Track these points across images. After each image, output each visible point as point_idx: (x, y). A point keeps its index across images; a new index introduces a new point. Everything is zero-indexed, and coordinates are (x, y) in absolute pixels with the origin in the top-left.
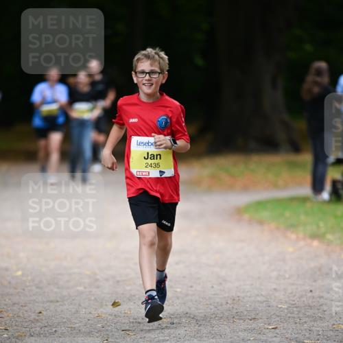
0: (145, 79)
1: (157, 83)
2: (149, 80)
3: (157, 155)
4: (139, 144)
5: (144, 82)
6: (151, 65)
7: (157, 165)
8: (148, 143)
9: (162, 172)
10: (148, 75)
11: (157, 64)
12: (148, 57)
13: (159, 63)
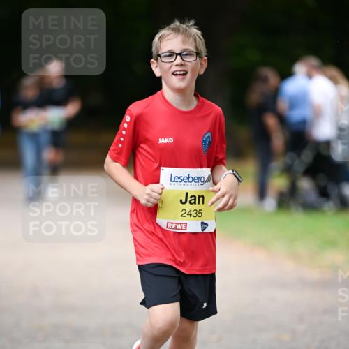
0: (175, 63)
1: (193, 70)
2: (182, 65)
3: (199, 197)
4: (174, 180)
5: (174, 69)
6: (184, 43)
7: (199, 214)
8: (188, 179)
9: (204, 225)
10: (179, 57)
11: (191, 40)
12: (177, 30)
13: (195, 40)
